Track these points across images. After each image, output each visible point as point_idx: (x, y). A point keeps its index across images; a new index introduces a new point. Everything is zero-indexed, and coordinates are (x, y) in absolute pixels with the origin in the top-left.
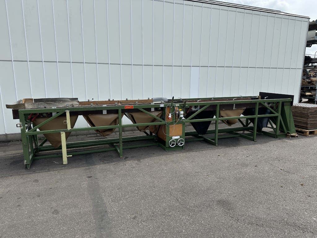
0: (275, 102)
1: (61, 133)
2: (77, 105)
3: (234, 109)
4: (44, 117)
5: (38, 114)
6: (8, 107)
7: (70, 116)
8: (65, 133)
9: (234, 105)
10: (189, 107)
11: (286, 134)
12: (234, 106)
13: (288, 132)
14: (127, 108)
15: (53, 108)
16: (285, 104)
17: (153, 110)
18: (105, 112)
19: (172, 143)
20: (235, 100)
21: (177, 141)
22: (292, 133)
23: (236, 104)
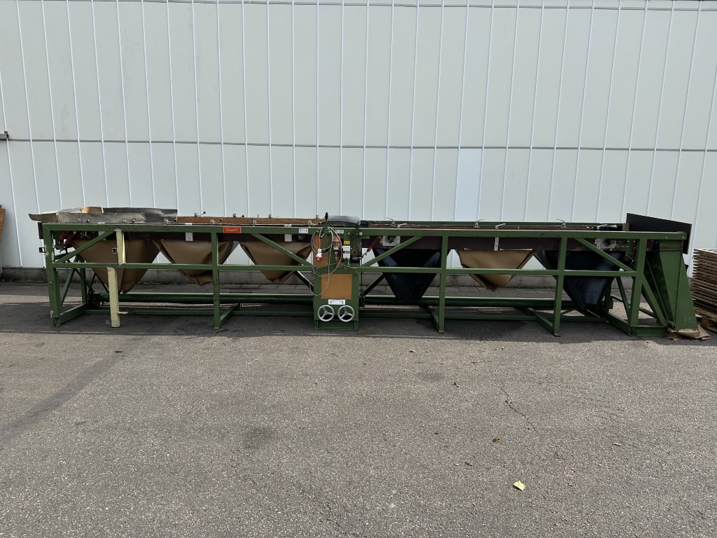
0: (631, 240)
1: (109, 269)
2: (142, 220)
3: (496, 249)
4: (85, 239)
5: (75, 233)
6: (33, 217)
7: (126, 239)
8: (116, 269)
9: (497, 240)
10: (368, 238)
11: (666, 329)
12: (497, 243)
13: (670, 322)
14: (228, 231)
15: (100, 223)
16: (661, 245)
17: (288, 238)
18: (189, 237)
19: (326, 313)
20: (499, 228)
21: (336, 311)
22: (684, 328)
23: (501, 239)
